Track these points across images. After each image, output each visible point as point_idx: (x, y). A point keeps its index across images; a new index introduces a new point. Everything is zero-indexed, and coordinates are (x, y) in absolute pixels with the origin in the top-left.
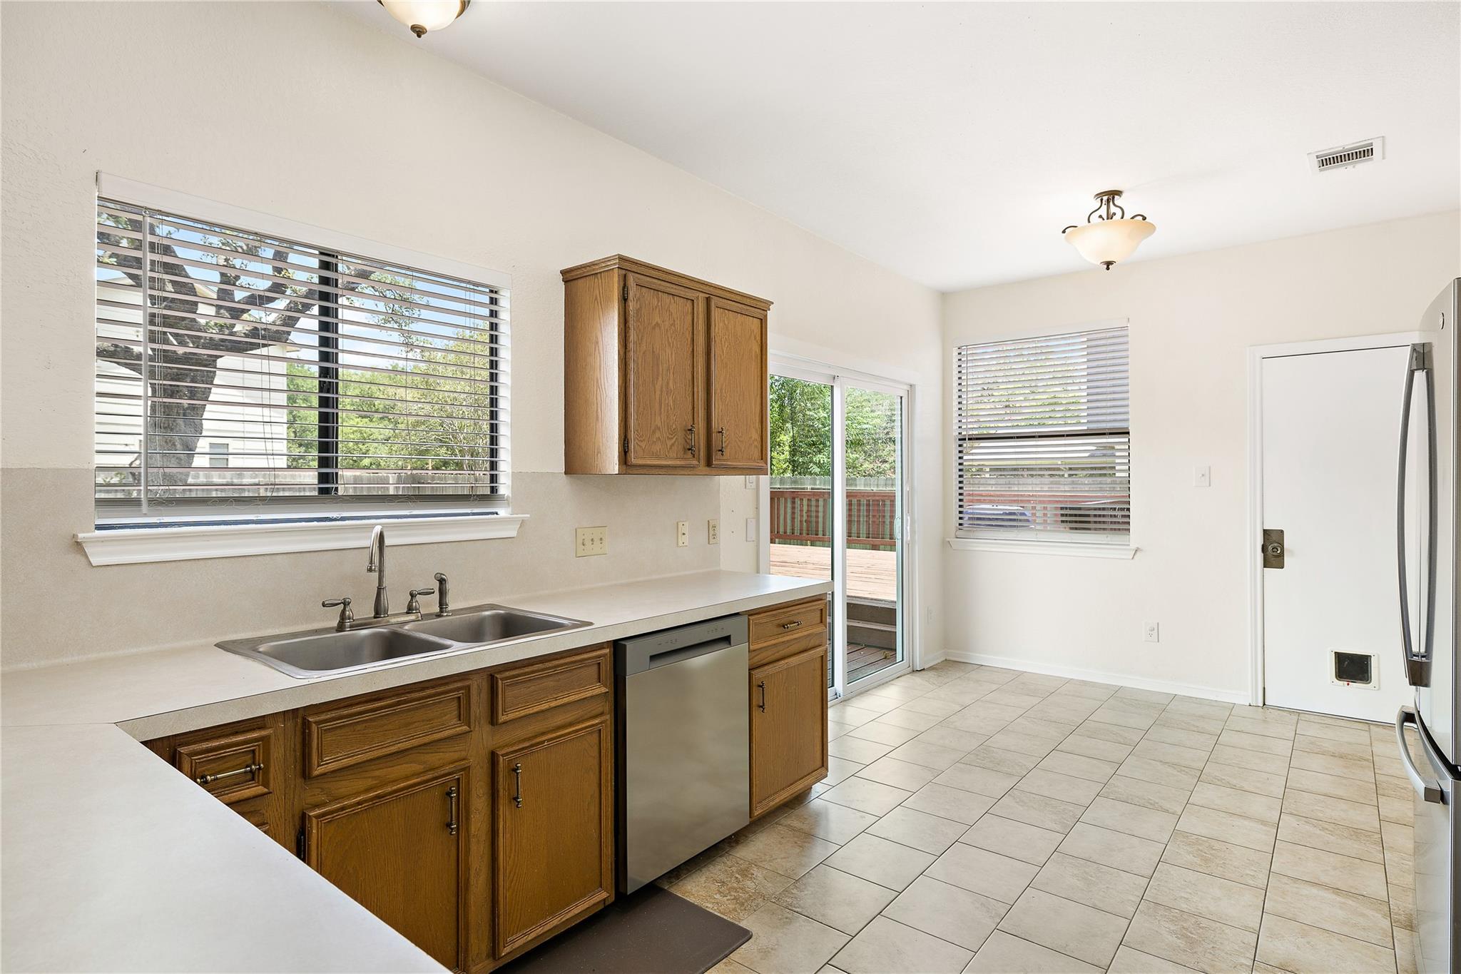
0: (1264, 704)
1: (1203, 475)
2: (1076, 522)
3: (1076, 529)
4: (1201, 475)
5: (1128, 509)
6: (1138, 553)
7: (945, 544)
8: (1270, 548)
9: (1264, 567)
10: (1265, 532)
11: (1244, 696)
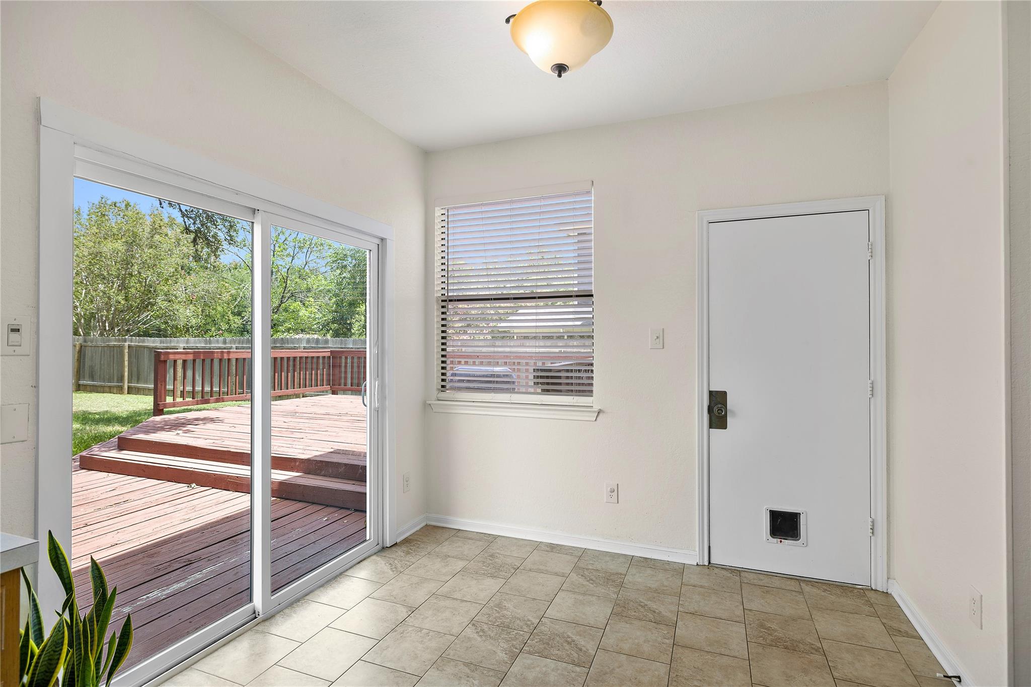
0: (709, 563)
1: (657, 337)
2: (548, 384)
3: (548, 391)
4: (656, 338)
5: (592, 371)
6: (601, 415)
7: (426, 406)
8: (716, 410)
9: (710, 428)
10: (711, 393)
11: (691, 556)
